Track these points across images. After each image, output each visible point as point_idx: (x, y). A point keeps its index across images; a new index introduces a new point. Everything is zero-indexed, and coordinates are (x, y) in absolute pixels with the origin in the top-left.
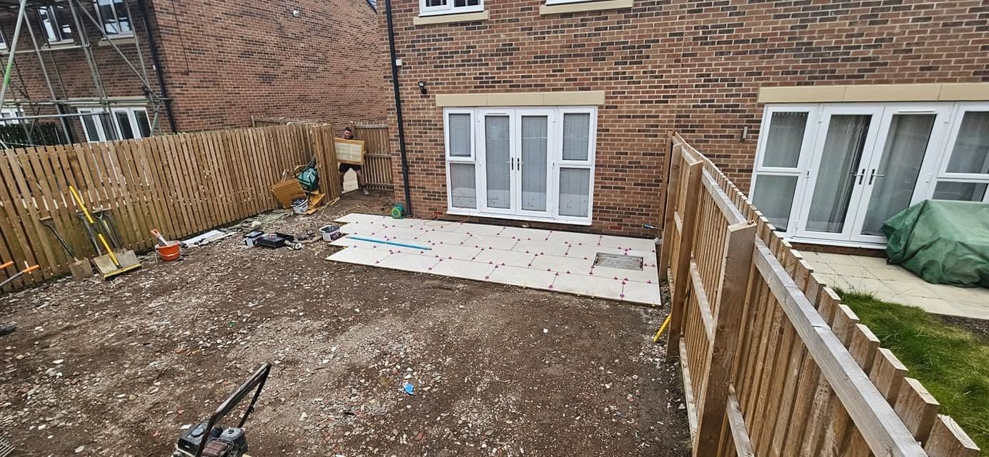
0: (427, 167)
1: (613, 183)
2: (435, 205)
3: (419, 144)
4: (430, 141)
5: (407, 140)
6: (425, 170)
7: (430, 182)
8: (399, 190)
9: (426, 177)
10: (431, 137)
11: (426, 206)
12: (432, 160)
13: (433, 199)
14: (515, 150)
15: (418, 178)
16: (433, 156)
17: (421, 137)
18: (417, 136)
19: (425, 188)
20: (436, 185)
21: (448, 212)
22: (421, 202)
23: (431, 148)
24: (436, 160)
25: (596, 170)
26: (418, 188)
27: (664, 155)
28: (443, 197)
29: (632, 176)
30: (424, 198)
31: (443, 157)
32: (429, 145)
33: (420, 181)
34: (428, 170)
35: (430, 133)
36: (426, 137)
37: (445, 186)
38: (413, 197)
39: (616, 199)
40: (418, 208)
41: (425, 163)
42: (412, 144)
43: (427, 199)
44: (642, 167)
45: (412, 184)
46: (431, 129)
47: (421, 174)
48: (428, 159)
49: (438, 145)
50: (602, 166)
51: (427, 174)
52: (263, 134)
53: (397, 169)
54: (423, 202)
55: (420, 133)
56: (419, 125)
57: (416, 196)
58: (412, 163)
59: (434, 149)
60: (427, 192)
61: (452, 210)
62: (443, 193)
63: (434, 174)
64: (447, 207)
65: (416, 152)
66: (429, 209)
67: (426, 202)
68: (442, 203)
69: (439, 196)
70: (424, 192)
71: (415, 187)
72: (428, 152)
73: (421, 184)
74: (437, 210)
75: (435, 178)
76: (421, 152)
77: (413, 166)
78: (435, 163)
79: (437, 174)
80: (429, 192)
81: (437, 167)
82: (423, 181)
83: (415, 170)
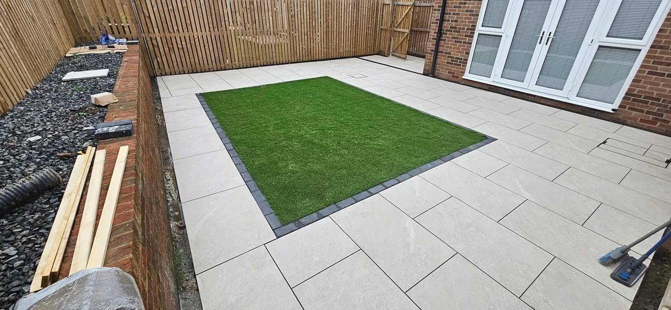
0: (458, 35)
2: (454, 69)
3: (457, 14)
4: (467, 11)
5: (448, 10)
6: (455, 38)
7: (456, 48)
8: (430, 53)
9: (454, 44)
10: (469, 7)
11: (446, 69)
12: (464, 29)
13: (455, 64)
14: (550, 25)
15: (447, 45)
16: (466, 25)
17: (460, 7)
18: (457, 7)
19: (450, 54)
20: (460, 52)
21: (463, 77)
22: (443, 65)
23: (465, 18)
24: (468, 29)
25: (650, 52)
26: (445, 53)
28: (463, 63)
30: (447, 63)
31: (474, 27)
32: (465, 15)
33: (448, 47)
34: (458, 38)
35: (469, 4)
36: (464, 7)
37: (468, 53)
38: (439, 60)
39: (664, 88)
40: (441, 70)
41: (457, 32)
42: (450, 14)
43: (449, 63)
45: (441, 49)
47: (451, 41)
48: (460, 29)
49: (473, 15)
50: (662, 47)
51: (455, 42)
52: (351, 3)
53: (432, 35)
54: (446, 66)
57: (442, 60)
58: (446, 30)
59: (468, 18)
60: (451, 57)
61: (467, 76)
62: (464, 59)
63: (461, 42)
64: (464, 73)
65: (452, 21)
66: (449, 73)
67: (448, 66)
68: (461, 69)
69: (460, 62)
70: (448, 57)
71: (442, 52)
72: (462, 22)
73: (448, 50)
74: (454, 73)
75: (461, 46)
76: (456, 21)
77: (446, 34)
78: (466, 32)
79: (464, 43)
80: (453, 58)
81: (466, 36)
82: (451, 48)
83: (447, 37)
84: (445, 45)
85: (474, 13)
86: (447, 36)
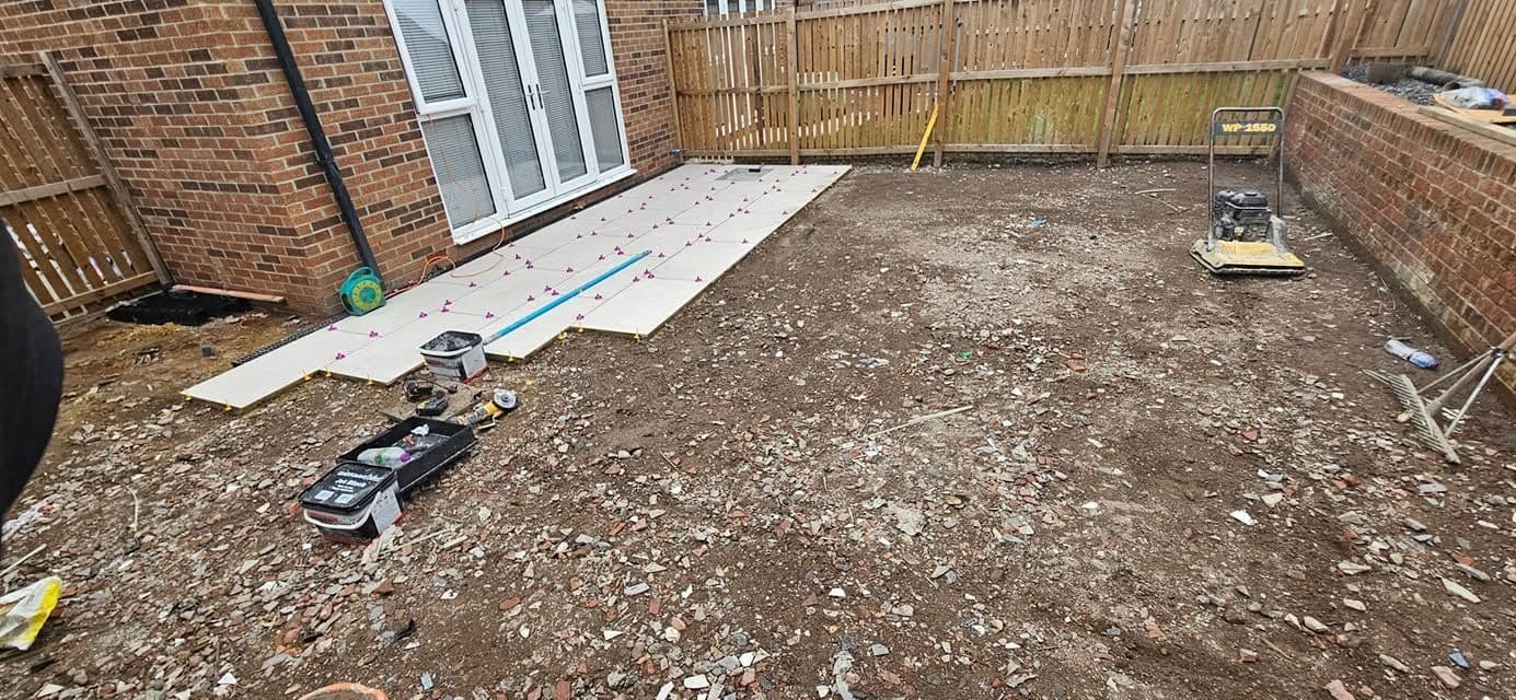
0: (379, 143)
1: (637, 103)
2: (423, 237)
3: (341, 82)
4: (368, 68)
6: (376, 154)
7: (398, 181)
8: (319, 237)
9: (384, 174)
10: (367, 56)
11: (403, 251)
12: (387, 120)
13: (419, 225)
14: (530, 76)
16: (386, 109)
17: (340, 58)
18: (328, 59)
19: (389, 204)
20: (413, 187)
21: (455, 244)
22: (386, 246)
23: (375, 89)
24: (398, 118)
25: (619, 86)
27: (664, 52)
28: (436, 208)
29: (650, 86)
30: (395, 233)
31: (409, 110)
32: (367, 79)
34: (385, 152)
35: (361, 44)
36: (354, 57)
37: (433, 180)
39: (646, 125)
40: (388, 265)
41: (369, 134)
42: (316, 84)
43: (402, 230)
44: (653, 72)
46: (360, 33)
48: (377, 122)
49: (391, 76)
50: (626, 78)
51: (384, 163)
53: (289, 175)
54: (396, 243)
55: (333, 46)
56: (325, 23)
57: (376, 232)
59: (385, 88)
60: (398, 212)
61: (461, 236)
62: (433, 199)
63: (400, 159)
64: (449, 233)
65: (337, 106)
66: (415, 256)
67: (402, 241)
68: (439, 227)
69: (427, 212)
70: (389, 215)
71: (363, 212)
72: (371, 101)
73: (377, 197)
74: (431, 248)
75: (406, 168)
76: (352, 103)
77: (342, 151)
78: (398, 129)
79: (409, 157)
80: (405, 209)
81: (404, 138)
82: (381, 186)
83: (350, 160)
84: (359, 187)
85: (390, 70)
86: (348, 156)
